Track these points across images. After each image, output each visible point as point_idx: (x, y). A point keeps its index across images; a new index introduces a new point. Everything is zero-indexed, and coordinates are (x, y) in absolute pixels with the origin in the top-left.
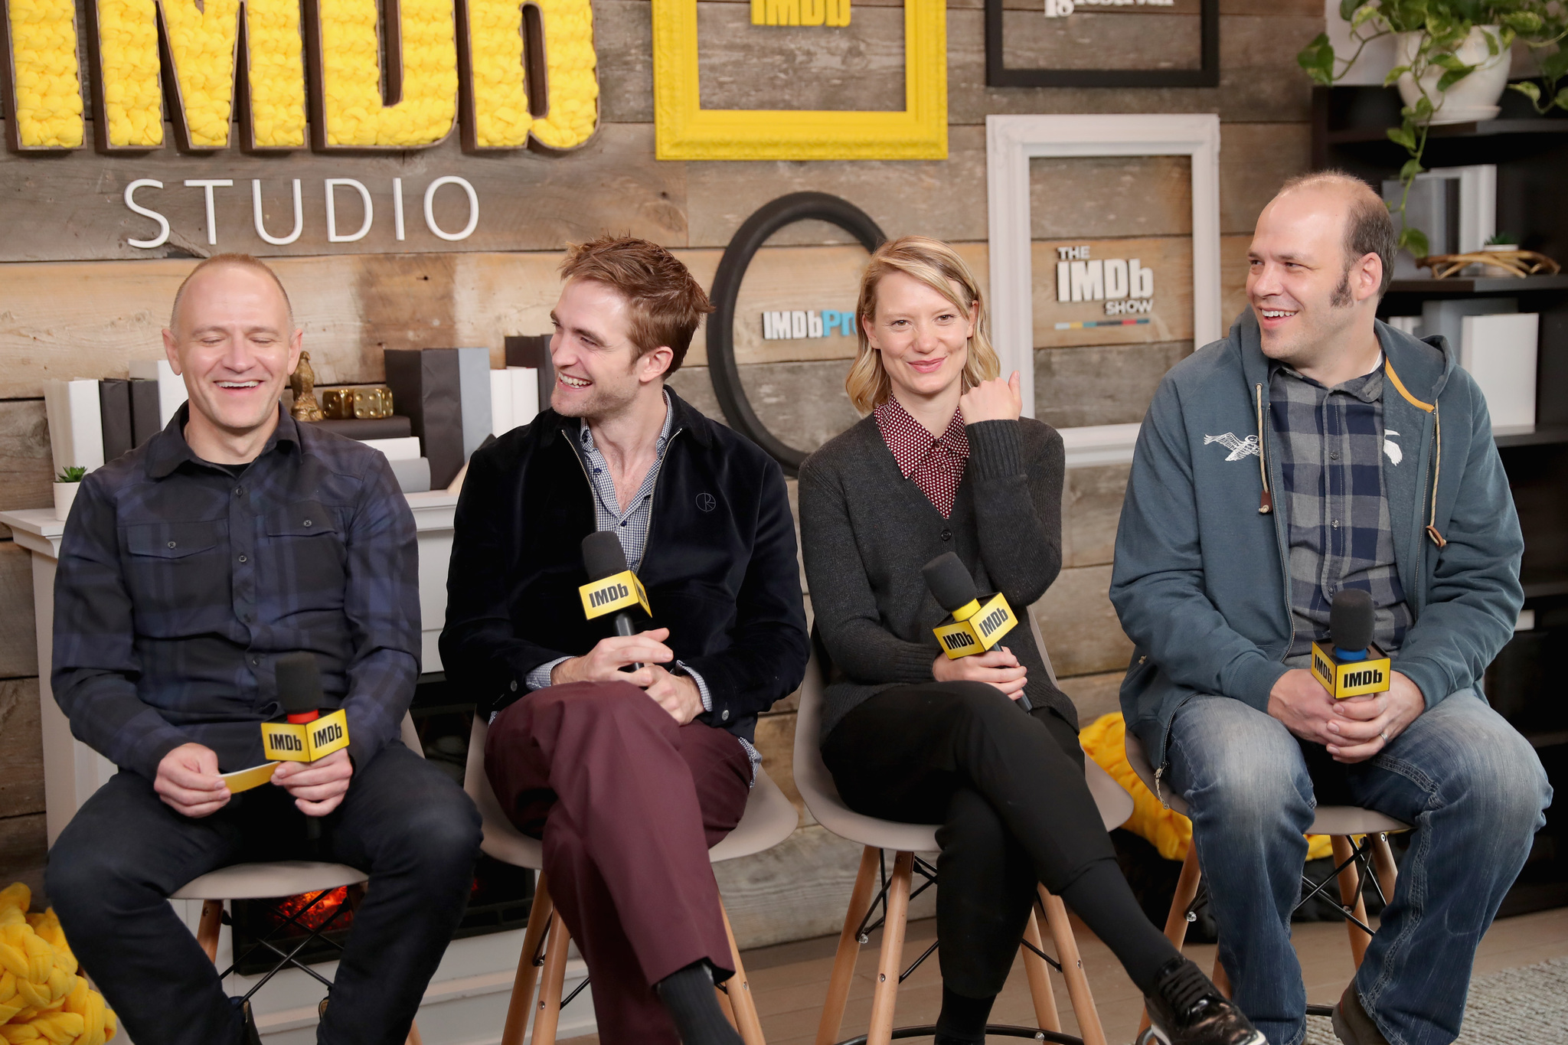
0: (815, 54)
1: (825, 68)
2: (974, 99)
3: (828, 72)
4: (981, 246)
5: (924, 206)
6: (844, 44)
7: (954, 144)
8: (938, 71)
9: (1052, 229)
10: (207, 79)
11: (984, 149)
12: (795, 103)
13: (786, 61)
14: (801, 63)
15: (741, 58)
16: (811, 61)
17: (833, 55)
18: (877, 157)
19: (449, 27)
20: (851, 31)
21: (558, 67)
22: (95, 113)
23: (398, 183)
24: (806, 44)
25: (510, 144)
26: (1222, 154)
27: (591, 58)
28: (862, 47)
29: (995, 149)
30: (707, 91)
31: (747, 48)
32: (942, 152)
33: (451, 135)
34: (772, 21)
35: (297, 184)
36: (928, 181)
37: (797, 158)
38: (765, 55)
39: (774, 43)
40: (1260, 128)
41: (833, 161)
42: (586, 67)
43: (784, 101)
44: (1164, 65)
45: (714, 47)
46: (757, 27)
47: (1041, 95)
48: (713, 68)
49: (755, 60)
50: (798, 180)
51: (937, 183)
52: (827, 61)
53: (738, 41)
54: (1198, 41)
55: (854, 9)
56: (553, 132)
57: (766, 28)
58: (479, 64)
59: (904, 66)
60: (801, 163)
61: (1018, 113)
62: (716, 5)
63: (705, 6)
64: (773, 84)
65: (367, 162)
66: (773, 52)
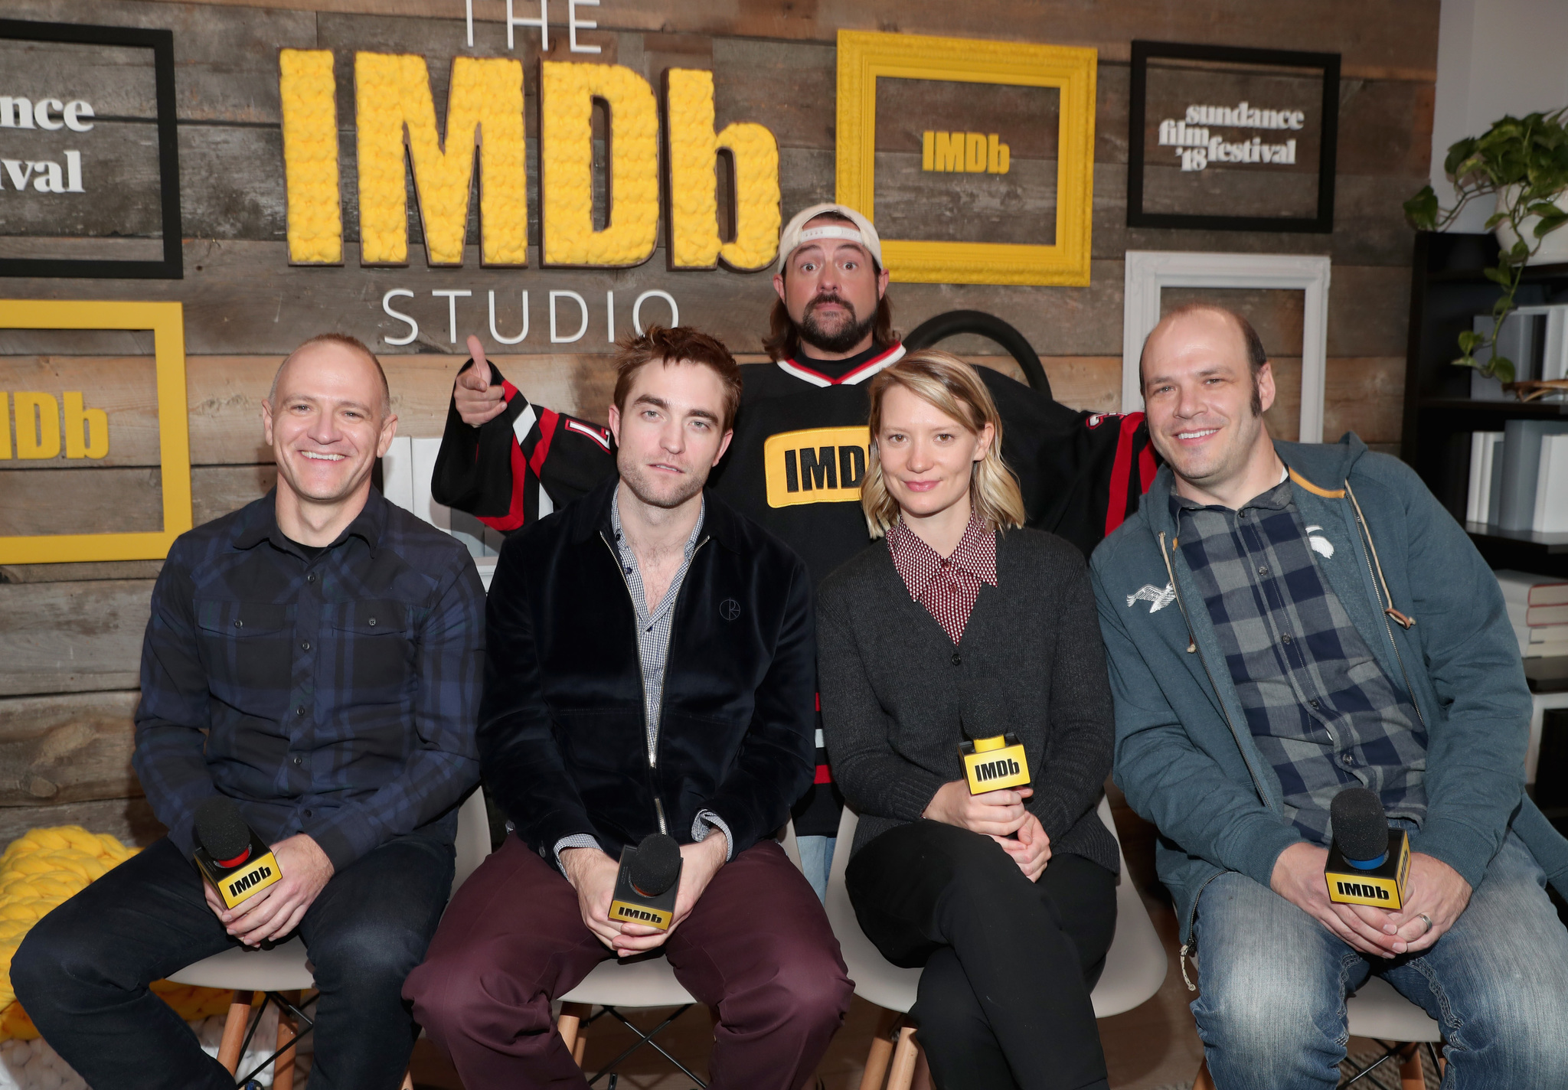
0: (978, 196)
1: (986, 208)
2: (1116, 237)
3: (989, 212)
4: (1116, 360)
5: (1067, 325)
6: (1003, 189)
7: (1095, 274)
8: (1084, 212)
10: (444, 207)
11: (1123, 278)
12: (958, 237)
13: (952, 202)
14: (965, 203)
15: (913, 199)
16: (974, 201)
17: (993, 197)
18: (1028, 283)
19: (653, 165)
20: (1010, 177)
21: (747, 201)
22: (351, 233)
23: (610, 295)
24: (970, 187)
25: (702, 264)
26: (1331, 290)
27: (777, 197)
28: (1019, 191)
29: (1131, 279)
31: (918, 190)
32: (1085, 280)
33: (652, 256)
34: (940, 167)
35: (525, 294)
36: (1072, 304)
37: (958, 282)
38: (933, 196)
39: (942, 186)
40: (1367, 268)
41: (989, 286)
42: (771, 200)
43: (949, 234)
44: (1285, 213)
45: (888, 188)
46: (928, 172)
47: (1175, 234)
48: (887, 206)
49: (924, 200)
50: (957, 300)
51: (1081, 306)
52: (987, 202)
53: (910, 184)
54: (1316, 194)
55: (1013, 160)
56: (741, 255)
57: (935, 175)
58: (678, 196)
59: (1055, 209)
60: (961, 286)
61: (1155, 250)
62: (892, 154)
63: (882, 155)
64: (939, 219)
65: (586, 278)
66: (941, 193)
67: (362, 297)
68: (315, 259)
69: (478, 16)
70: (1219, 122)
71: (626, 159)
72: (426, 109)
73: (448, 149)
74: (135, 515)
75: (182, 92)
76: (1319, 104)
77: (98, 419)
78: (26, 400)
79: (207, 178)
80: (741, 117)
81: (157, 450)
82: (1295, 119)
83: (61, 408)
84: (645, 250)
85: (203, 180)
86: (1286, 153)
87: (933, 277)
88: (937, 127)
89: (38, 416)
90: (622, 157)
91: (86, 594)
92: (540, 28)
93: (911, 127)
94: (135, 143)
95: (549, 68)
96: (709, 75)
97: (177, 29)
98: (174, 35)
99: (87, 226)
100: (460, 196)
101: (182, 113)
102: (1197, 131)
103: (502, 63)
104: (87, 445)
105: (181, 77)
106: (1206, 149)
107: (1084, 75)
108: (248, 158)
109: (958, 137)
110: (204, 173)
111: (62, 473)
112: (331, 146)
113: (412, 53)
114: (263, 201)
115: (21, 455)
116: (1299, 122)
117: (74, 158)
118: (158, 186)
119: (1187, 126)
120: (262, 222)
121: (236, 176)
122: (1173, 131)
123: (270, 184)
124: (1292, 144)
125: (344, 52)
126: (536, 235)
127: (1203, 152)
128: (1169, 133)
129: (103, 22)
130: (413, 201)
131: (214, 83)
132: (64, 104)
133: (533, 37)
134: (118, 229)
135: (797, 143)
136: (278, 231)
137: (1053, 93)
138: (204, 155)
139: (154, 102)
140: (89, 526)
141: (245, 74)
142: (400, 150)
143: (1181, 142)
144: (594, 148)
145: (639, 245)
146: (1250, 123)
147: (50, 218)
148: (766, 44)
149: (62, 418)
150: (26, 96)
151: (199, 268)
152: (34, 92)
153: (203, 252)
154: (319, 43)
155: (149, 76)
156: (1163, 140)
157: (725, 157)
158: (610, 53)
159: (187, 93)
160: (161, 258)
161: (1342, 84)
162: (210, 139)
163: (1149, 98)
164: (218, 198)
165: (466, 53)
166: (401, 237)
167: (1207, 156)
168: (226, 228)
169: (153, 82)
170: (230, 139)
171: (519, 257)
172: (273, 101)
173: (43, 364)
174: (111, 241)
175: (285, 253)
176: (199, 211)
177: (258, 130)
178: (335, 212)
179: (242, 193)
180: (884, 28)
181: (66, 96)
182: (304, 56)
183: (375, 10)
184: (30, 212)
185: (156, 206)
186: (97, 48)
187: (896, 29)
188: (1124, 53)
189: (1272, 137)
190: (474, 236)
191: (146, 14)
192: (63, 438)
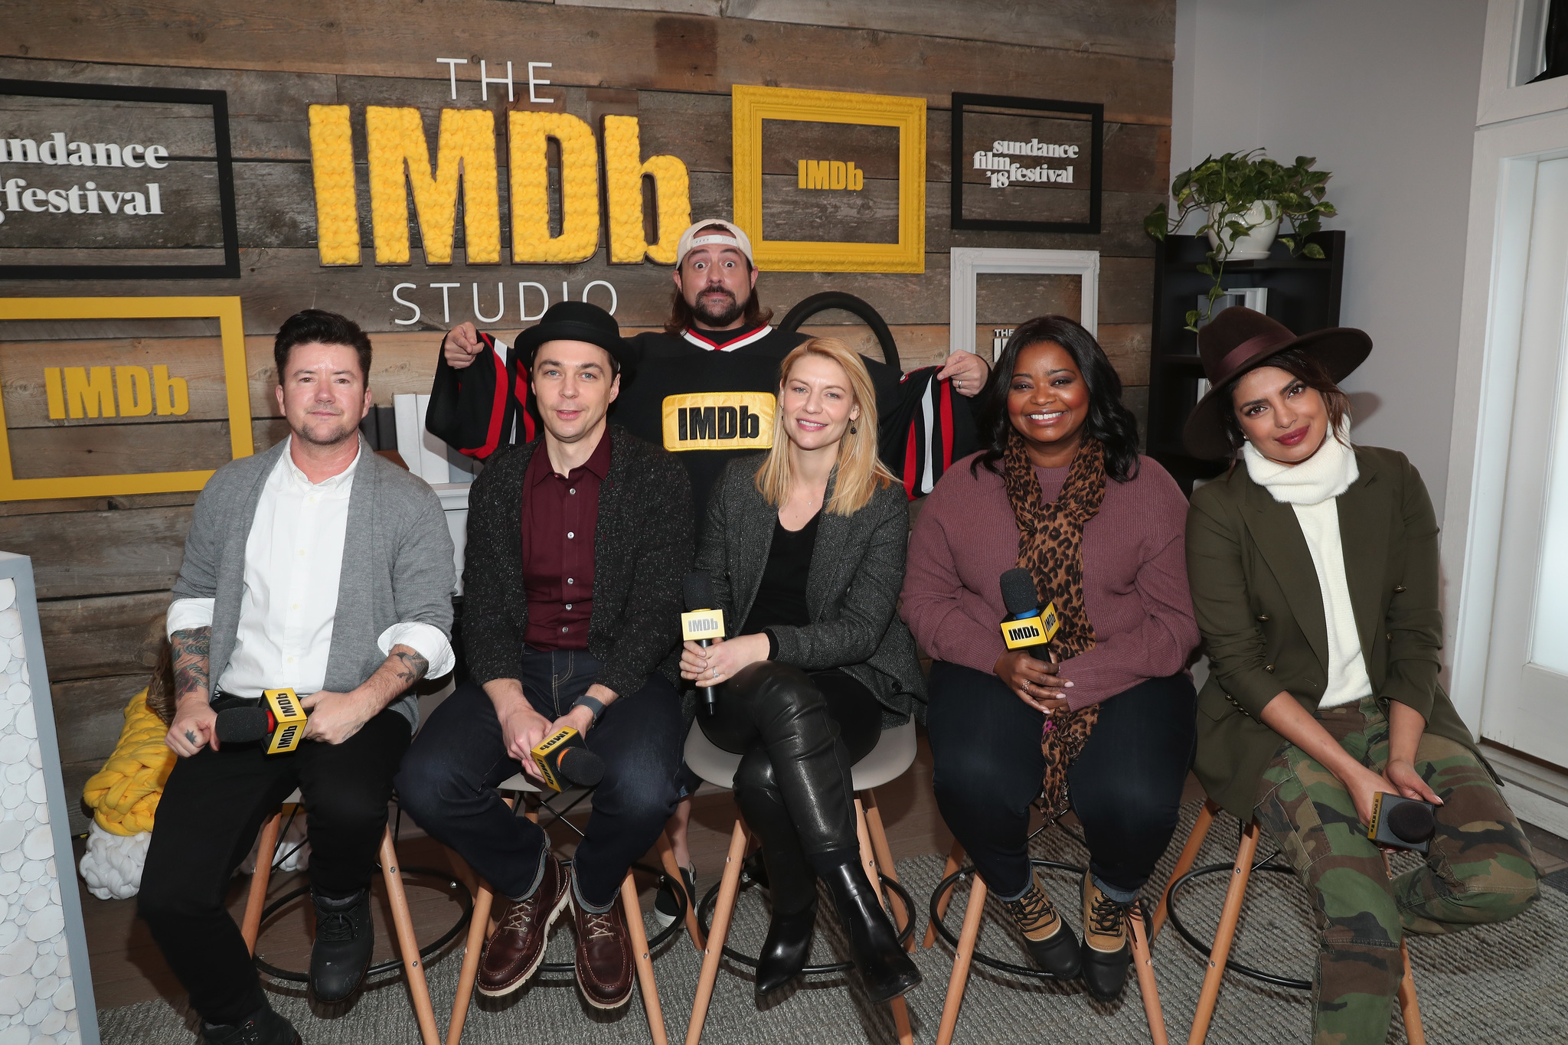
0: (840, 208)
1: (846, 216)
2: (943, 237)
3: (848, 219)
4: (946, 327)
5: (909, 302)
6: (859, 202)
7: (929, 264)
8: (919, 219)
9: (991, 317)
10: (437, 222)
11: (949, 267)
12: (826, 238)
13: (820, 212)
14: (830, 213)
15: (792, 210)
16: (837, 211)
17: (852, 208)
18: (878, 271)
19: (594, 188)
20: (863, 193)
21: (666, 213)
22: (367, 241)
23: (565, 284)
24: (833, 201)
25: (633, 260)
26: (1101, 276)
27: (688, 209)
28: (871, 203)
29: (955, 268)
30: (768, 229)
31: (795, 203)
32: (921, 269)
33: (595, 255)
34: (811, 186)
35: (501, 285)
36: (912, 286)
37: (827, 271)
38: (807, 208)
39: (813, 200)
40: (1126, 259)
41: (850, 274)
42: (683, 213)
43: (819, 236)
44: (1066, 219)
45: (773, 202)
46: (802, 190)
47: (986, 236)
48: (773, 215)
49: (800, 211)
50: (826, 285)
51: (918, 288)
52: (847, 212)
53: (790, 198)
54: (1089, 206)
55: (865, 180)
56: (660, 254)
57: (807, 191)
58: (614, 211)
59: (898, 216)
60: (829, 274)
61: (972, 247)
62: (775, 176)
63: (768, 177)
64: (811, 225)
65: (546, 272)
66: (812, 206)
67: (377, 289)
68: (340, 262)
69: (459, 77)
70: (1017, 153)
71: (573, 184)
72: (419, 149)
73: (439, 178)
74: (212, 457)
75: (235, 137)
76: (1089, 140)
77: (180, 385)
78: (124, 372)
79: (256, 202)
80: (660, 152)
81: (225, 407)
82: (1072, 151)
83: (151, 378)
84: (589, 251)
85: (253, 203)
86: (1067, 176)
87: (807, 268)
88: (808, 156)
89: (134, 384)
90: (570, 182)
91: (177, 516)
92: (507, 84)
93: (790, 156)
94: (201, 177)
95: (515, 117)
96: (635, 120)
97: (229, 90)
98: (228, 94)
99: (166, 241)
100: (449, 213)
101: (235, 154)
102: (1001, 159)
103: (479, 112)
104: (173, 405)
105: (235, 127)
106: (1008, 172)
107: (917, 118)
108: (288, 186)
109: (824, 164)
110: (254, 199)
111: (155, 426)
112: (349, 178)
113: (410, 106)
114: (299, 218)
115: (123, 414)
116: (1075, 153)
117: (154, 189)
118: (219, 209)
119: (994, 155)
120: (299, 234)
121: (278, 200)
122: (984, 158)
123: (305, 205)
124: (1070, 169)
125: (358, 105)
126: (507, 240)
127: (1006, 175)
128: (981, 160)
129: (172, 86)
130: (413, 216)
131: (258, 130)
132: (146, 148)
133: (502, 91)
134: (190, 242)
135: (704, 169)
136: (311, 240)
137: (894, 131)
138: (253, 185)
139: (214, 145)
140: (177, 466)
141: (283, 123)
142: (402, 179)
143: (990, 167)
144: (549, 174)
145: (584, 248)
146: (1040, 153)
147: (137, 234)
148: (679, 95)
149: (152, 385)
150: (115, 143)
151: (253, 270)
152: (122, 139)
153: (255, 258)
154: (339, 100)
155: (209, 126)
156: (977, 166)
157: (649, 180)
158: (561, 103)
159: (239, 138)
160: (223, 263)
161: (1105, 126)
162: (257, 172)
163: (965, 134)
164: (265, 217)
165: (452, 106)
166: (406, 244)
167: (1008, 178)
168: (272, 239)
169: (213, 129)
170: (273, 172)
171: (495, 257)
172: (305, 143)
173: (136, 344)
174: (185, 251)
175: (317, 257)
176: (251, 227)
177: (295, 165)
178: (354, 226)
179: (283, 213)
180: (767, 84)
181: (147, 142)
182: (327, 109)
183: (380, 74)
184: (122, 230)
185: (217, 224)
186: (169, 105)
187: (777, 85)
188: (946, 101)
189: (1056, 164)
190: (460, 241)
191: (205, 79)
192: (154, 400)
